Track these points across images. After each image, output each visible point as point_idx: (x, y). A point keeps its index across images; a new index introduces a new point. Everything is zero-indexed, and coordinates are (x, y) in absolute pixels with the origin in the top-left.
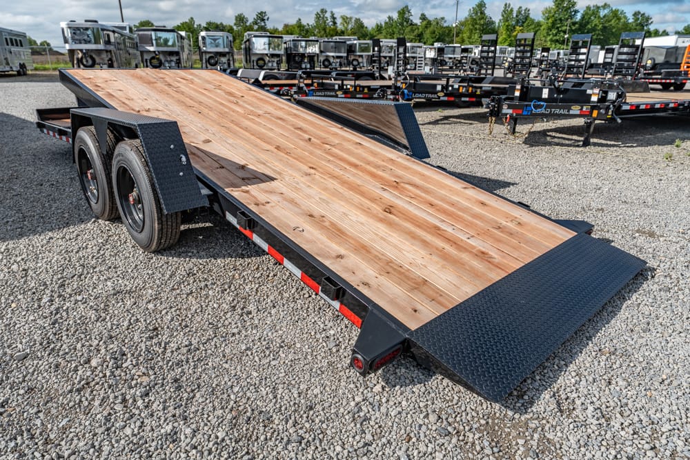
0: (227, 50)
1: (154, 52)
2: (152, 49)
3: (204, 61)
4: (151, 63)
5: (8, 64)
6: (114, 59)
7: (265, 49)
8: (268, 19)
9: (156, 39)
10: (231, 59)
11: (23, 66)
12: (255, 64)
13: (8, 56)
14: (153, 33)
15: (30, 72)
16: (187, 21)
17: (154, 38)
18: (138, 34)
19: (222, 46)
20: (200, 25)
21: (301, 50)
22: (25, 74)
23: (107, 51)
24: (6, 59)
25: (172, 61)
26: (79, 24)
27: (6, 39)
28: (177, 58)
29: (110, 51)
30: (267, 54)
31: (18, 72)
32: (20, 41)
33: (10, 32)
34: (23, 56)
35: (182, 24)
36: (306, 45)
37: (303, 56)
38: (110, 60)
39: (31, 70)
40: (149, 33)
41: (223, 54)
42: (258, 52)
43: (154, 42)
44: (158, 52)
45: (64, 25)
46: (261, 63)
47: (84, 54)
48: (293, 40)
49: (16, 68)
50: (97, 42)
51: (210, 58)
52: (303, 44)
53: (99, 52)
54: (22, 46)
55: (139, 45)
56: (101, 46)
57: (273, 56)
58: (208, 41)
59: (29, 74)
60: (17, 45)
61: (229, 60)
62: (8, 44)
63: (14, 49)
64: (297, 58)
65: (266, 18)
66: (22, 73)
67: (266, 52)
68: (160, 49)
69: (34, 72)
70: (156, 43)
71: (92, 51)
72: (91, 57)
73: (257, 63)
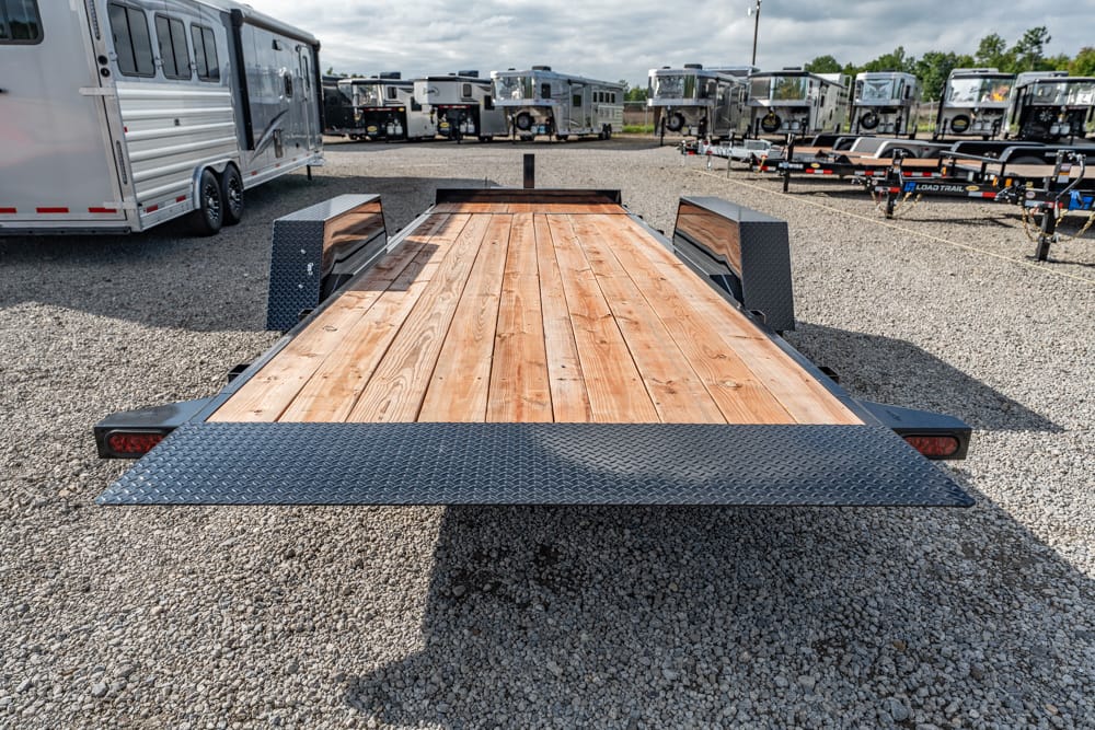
0: (896, 102)
1: (769, 108)
2: (765, 103)
3: (856, 121)
4: (763, 124)
5: (589, 125)
6: (709, 118)
7: (971, 99)
8: (1048, 41)
9: (775, 89)
10: (904, 117)
11: (607, 128)
12: (948, 125)
13: (592, 114)
14: (773, 79)
15: (617, 136)
16: (892, 53)
17: (772, 86)
18: (752, 82)
19: (888, 97)
20: (912, 59)
21: (1057, 101)
22: (608, 138)
23: (702, 108)
24: (588, 119)
25: (794, 121)
26: (674, 71)
27: (595, 94)
28: (805, 116)
29: (706, 108)
30: (972, 109)
31: (600, 135)
32: (613, 95)
33: (602, 86)
34: (614, 115)
35: (882, 59)
36: (1068, 89)
37: (1057, 109)
38: (705, 120)
39: (619, 133)
40: (767, 79)
41: (888, 110)
42: (955, 104)
43: (772, 92)
44: (775, 107)
45: (652, 73)
46: (960, 124)
47: (669, 112)
48: (1040, 82)
49: (597, 130)
50: (687, 95)
51: (868, 115)
52: (1062, 87)
53: (692, 109)
54: (613, 101)
55: (749, 97)
56: (691, 102)
57: (988, 111)
58: (867, 87)
59: (613, 139)
60: (607, 101)
61: (900, 119)
62: (595, 100)
63: (601, 106)
64: (1043, 115)
65: (1044, 38)
66: (605, 137)
68: (779, 103)
69: (621, 136)
70: (775, 94)
71: (680, 107)
72: (679, 116)
73: (952, 124)
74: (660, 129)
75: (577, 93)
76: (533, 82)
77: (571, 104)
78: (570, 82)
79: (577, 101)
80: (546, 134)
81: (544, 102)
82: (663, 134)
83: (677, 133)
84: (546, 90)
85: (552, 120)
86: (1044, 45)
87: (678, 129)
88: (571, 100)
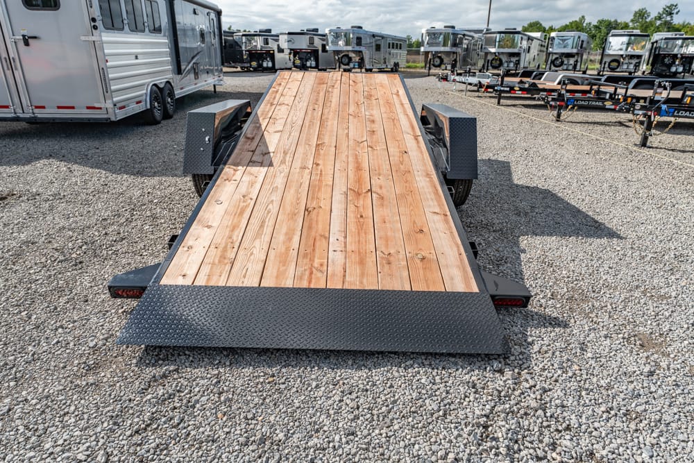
0: (575, 51)
1: (495, 53)
2: (493, 50)
3: (549, 62)
4: (491, 63)
5: (385, 63)
7: (621, 50)
8: (677, 13)
9: (499, 41)
10: (579, 60)
11: (396, 65)
12: (607, 65)
13: (387, 56)
14: (498, 35)
15: (402, 70)
16: (578, 20)
18: (486, 37)
19: (569, 47)
20: (590, 24)
21: (676, 51)
22: (396, 71)
23: (454, 53)
24: (385, 59)
25: (511, 62)
26: (438, 30)
27: (389, 43)
28: (517, 59)
30: (622, 56)
31: (392, 69)
32: (401, 44)
33: (394, 38)
34: (401, 57)
35: (571, 23)
36: (683, 44)
37: (675, 56)
38: (455, 60)
39: (404, 68)
40: (495, 35)
41: (569, 55)
42: (611, 52)
43: (497, 44)
44: (499, 53)
45: (424, 31)
46: (614, 65)
47: (433, 55)
48: (666, 39)
49: (390, 66)
50: (445, 45)
51: (556, 59)
52: (679, 42)
53: (448, 53)
54: (400, 48)
55: (483, 47)
56: (447, 49)
57: (632, 57)
58: (557, 41)
59: (400, 72)
60: (397, 48)
61: (577, 61)
62: (389, 48)
63: (393, 51)
64: (666, 60)
65: (676, 11)
67: (621, 53)
68: (502, 50)
69: (405, 70)
70: (499, 45)
71: (440, 52)
72: (440, 57)
73: (609, 65)
74: (428, 65)
75: (378, 43)
76: (351, 36)
77: (374, 50)
78: (374, 36)
79: (378, 48)
80: (358, 68)
81: (357, 48)
82: (430, 69)
83: (438, 68)
84: (359, 41)
85: (362, 59)
86: (674, 16)
87: (439, 66)
88: (374, 47)
